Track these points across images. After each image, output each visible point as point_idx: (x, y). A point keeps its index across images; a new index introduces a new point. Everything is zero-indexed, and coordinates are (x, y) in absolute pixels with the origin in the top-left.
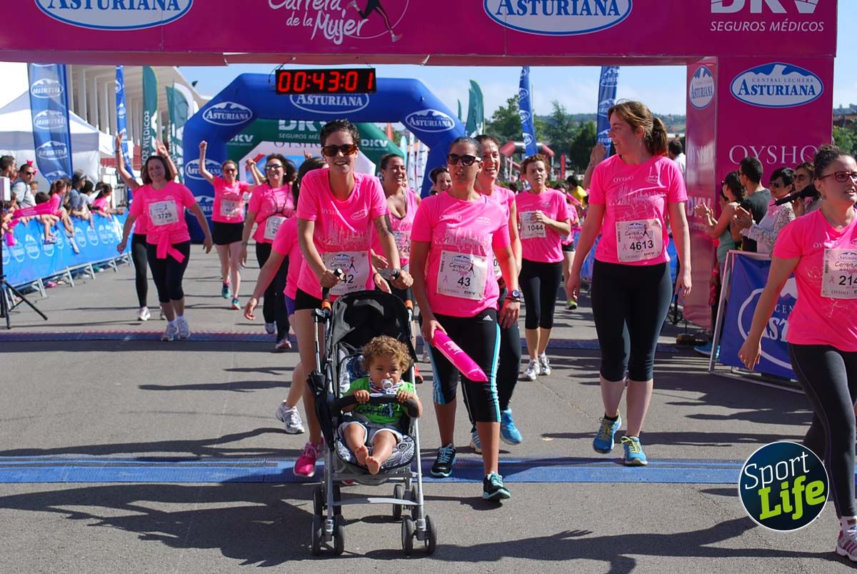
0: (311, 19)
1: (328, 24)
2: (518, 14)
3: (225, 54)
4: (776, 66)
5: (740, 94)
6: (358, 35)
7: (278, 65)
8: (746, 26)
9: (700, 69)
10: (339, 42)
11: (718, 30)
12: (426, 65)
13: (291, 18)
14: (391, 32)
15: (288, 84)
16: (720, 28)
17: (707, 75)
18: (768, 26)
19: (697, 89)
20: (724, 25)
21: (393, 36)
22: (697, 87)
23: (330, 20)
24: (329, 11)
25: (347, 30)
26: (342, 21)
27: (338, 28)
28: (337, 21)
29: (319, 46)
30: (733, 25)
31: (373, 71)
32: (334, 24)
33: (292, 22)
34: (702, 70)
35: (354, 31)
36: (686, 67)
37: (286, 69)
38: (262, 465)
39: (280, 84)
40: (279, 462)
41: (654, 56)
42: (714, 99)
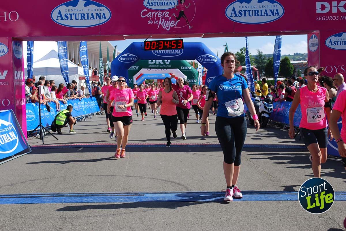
0: (157, 21)
1: (164, 23)
2: (239, 16)
3: (124, 35)
4: (343, 33)
5: (329, 45)
6: (176, 26)
7: (145, 39)
8: (331, 18)
10: (168, 30)
12: (203, 37)
13: (150, 21)
14: (189, 25)
15: (149, 46)
16: (320, 19)
17: (315, 38)
18: (339, 18)
20: (322, 18)
21: (190, 26)
22: (312, 43)
23: (165, 21)
24: (164, 17)
25: (172, 25)
26: (169, 21)
27: (168, 24)
28: (167, 21)
29: (160, 31)
30: (325, 18)
31: (182, 40)
32: (166, 22)
33: (150, 22)
34: (314, 36)
36: (307, 35)
37: (148, 40)
38: (138, 195)
39: (146, 46)
40: (145, 194)
41: (294, 31)
42: (318, 47)
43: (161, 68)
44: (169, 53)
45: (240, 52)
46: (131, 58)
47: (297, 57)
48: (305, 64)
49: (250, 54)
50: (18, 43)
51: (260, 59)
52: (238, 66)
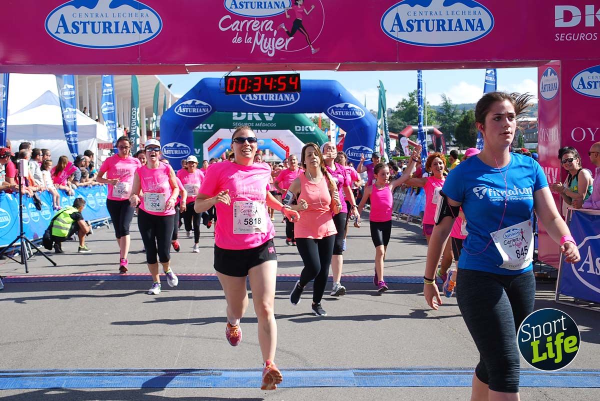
0: (251, 38)
1: (264, 41)
2: (407, 31)
3: (186, 65)
5: (578, 88)
6: (286, 49)
7: (227, 72)
8: (582, 36)
9: (548, 70)
10: (271, 55)
11: (561, 40)
12: (338, 70)
13: (236, 38)
14: (311, 46)
15: (234, 87)
16: (562, 38)
17: (553, 74)
18: (599, 36)
20: (565, 36)
21: (313, 49)
22: (546, 84)
23: (265, 38)
24: (264, 32)
25: (278, 46)
26: (274, 39)
27: (271, 44)
28: (270, 39)
29: (257, 58)
30: (572, 36)
31: (298, 75)
32: (268, 41)
33: (237, 40)
34: (549, 70)
35: (284, 45)
36: (537, 68)
37: (233, 75)
38: (210, 374)
39: (228, 86)
40: (223, 372)
41: (512, 61)
43: (258, 128)
45: (408, 99)
46: (199, 108)
48: (533, 124)
49: (428, 103)
51: (448, 114)
52: (405, 127)
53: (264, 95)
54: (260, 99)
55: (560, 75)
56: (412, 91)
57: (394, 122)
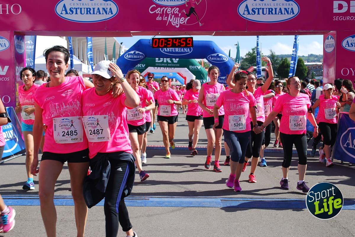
0: (166, 17)
3: (131, 32)
5: (346, 46)
6: (186, 23)
7: (153, 36)
8: (348, 18)
9: (329, 36)
10: (178, 27)
12: (214, 35)
13: (158, 17)
14: (199, 22)
15: (157, 44)
16: (337, 19)
17: (332, 38)
19: (327, 45)
20: (339, 18)
21: (200, 24)
22: (328, 44)
24: (174, 14)
25: (181, 22)
27: (178, 21)
28: (177, 18)
29: (170, 28)
30: (343, 18)
31: (192, 38)
32: (176, 19)
33: (159, 18)
34: (330, 36)
35: (184, 22)
36: (323, 35)
37: (156, 38)
38: (142, 199)
39: (154, 44)
40: (150, 198)
41: (309, 31)
42: (334, 49)
43: (169, 67)
44: (178, 51)
45: (251, 51)
46: (138, 56)
47: (312, 58)
48: (319, 66)
49: (262, 54)
50: (20, 38)
51: (273, 60)
52: (250, 67)
53: (173, 49)
54: (171, 51)
55: (336, 39)
56: (254, 48)
57: (243, 64)
